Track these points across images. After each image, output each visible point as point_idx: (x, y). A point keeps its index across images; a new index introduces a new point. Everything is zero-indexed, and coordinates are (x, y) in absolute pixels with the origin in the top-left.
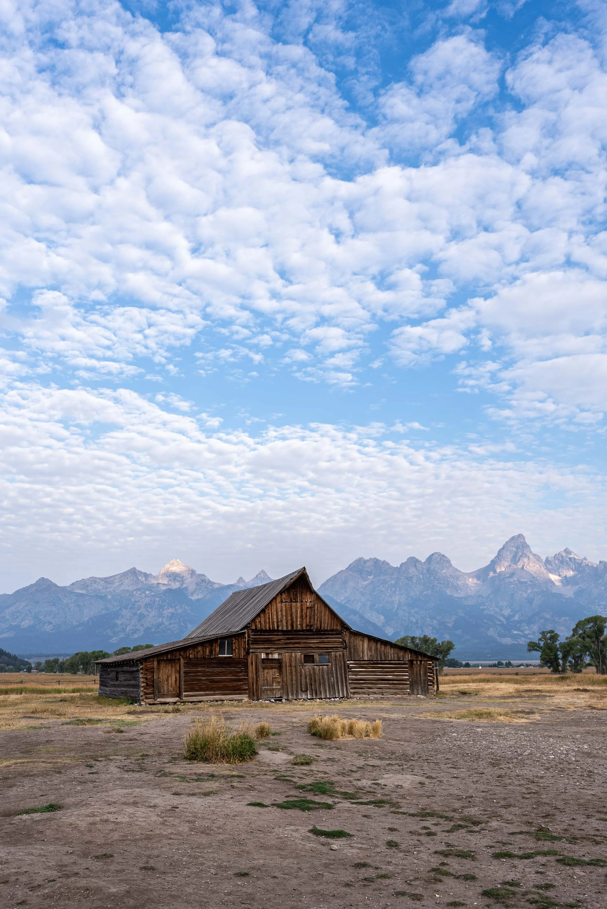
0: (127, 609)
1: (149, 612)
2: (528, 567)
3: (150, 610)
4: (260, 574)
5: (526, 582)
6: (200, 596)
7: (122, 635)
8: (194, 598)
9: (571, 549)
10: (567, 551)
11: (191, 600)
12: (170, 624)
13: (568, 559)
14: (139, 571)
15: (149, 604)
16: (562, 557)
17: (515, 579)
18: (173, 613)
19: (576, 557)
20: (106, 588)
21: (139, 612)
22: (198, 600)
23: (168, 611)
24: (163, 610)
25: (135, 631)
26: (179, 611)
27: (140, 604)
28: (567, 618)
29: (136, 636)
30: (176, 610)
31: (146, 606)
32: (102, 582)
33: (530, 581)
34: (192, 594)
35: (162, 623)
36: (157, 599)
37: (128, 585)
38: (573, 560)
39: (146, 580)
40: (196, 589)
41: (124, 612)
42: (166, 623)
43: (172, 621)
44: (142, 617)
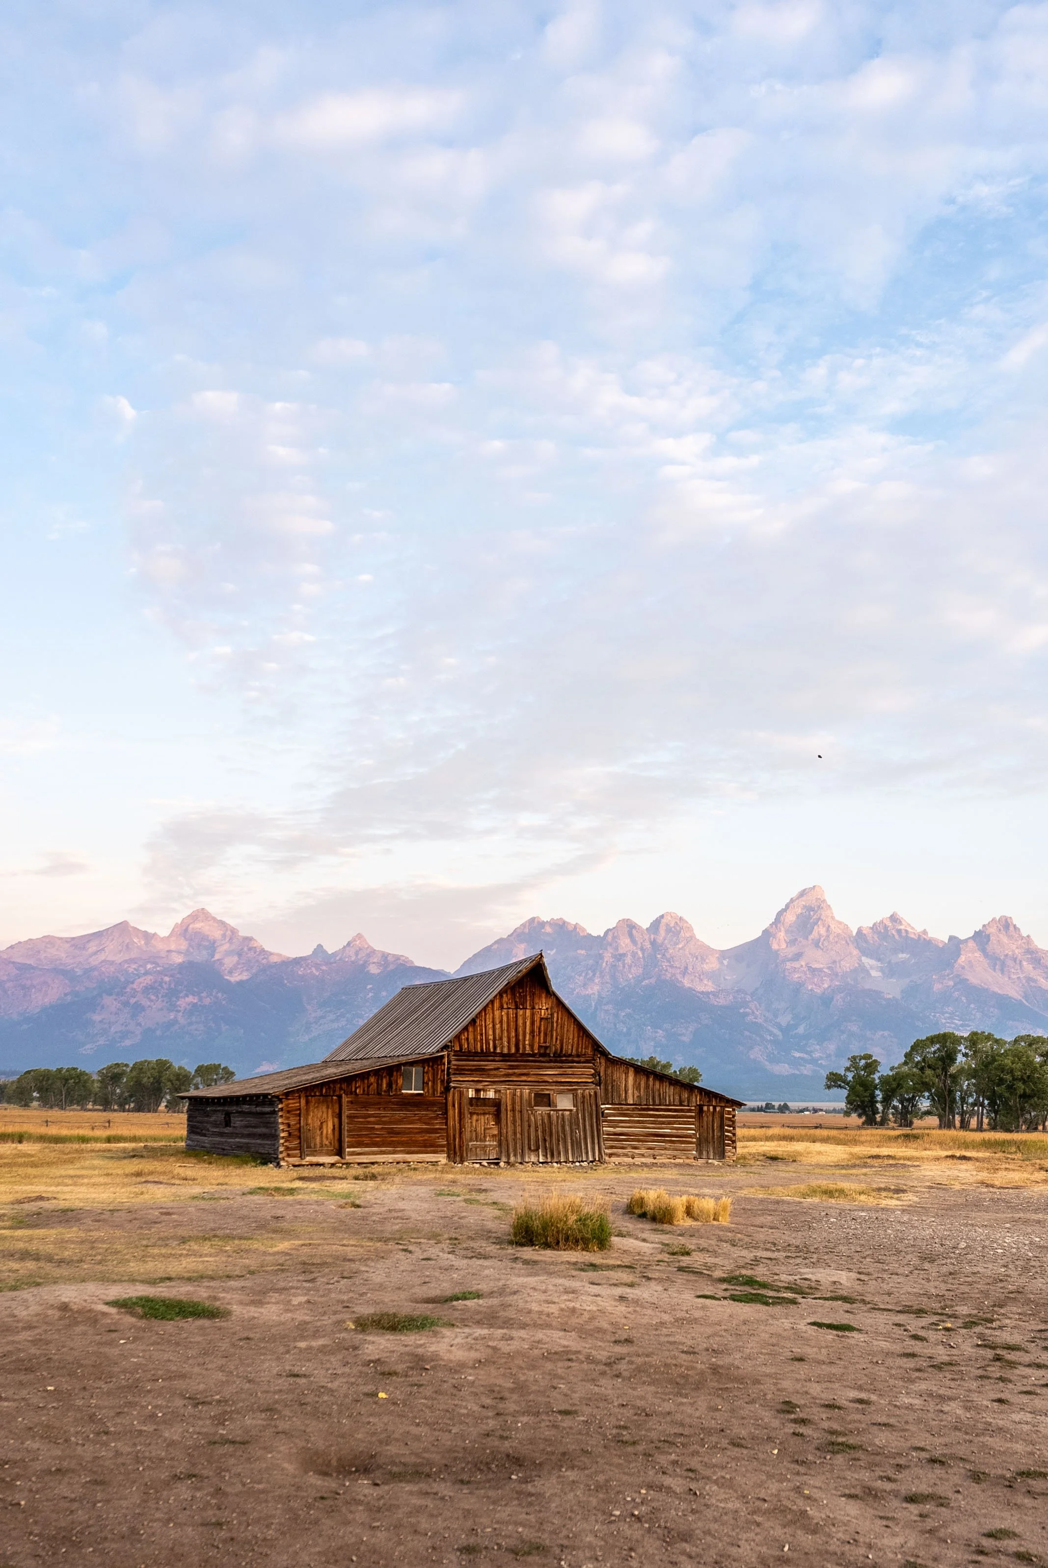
0: (111, 994)
1: (151, 1001)
2: (826, 944)
3: (153, 997)
4: (354, 940)
5: (821, 970)
6: (245, 976)
7: (102, 1041)
8: (235, 978)
9: (901, 914)
10: (894, 918)
11: (229, 982)
12: (191, 1024)
13: (895, 932)
14: (135, 929)
15: (152, 988)
16: (886, 927)
17: (803, 963)
18: (195, 1005)
19: (909, 930)
20: (74, 957)
21: (133, 1001)
22: (240, 983)
23: (187, 1001)
24: (178, 998)
25: (125, 1035)
26: (207, 1001)
27: (135, 986)
28: (886, 1033)
29: (127, 1043)
30: (201, 999)
31: (147, 990)
32: (68, 945)
33: (829, 968)
34: (231, 972)
35: (175, 1021)
36: (167, 979)
37: (112, 954)
38: (904, 934)
39: (146, 944)
40: (238, 963)
41: (108, 1000)
42: (182, 1021)
43: (194, 1019)
44: (138, 1009)
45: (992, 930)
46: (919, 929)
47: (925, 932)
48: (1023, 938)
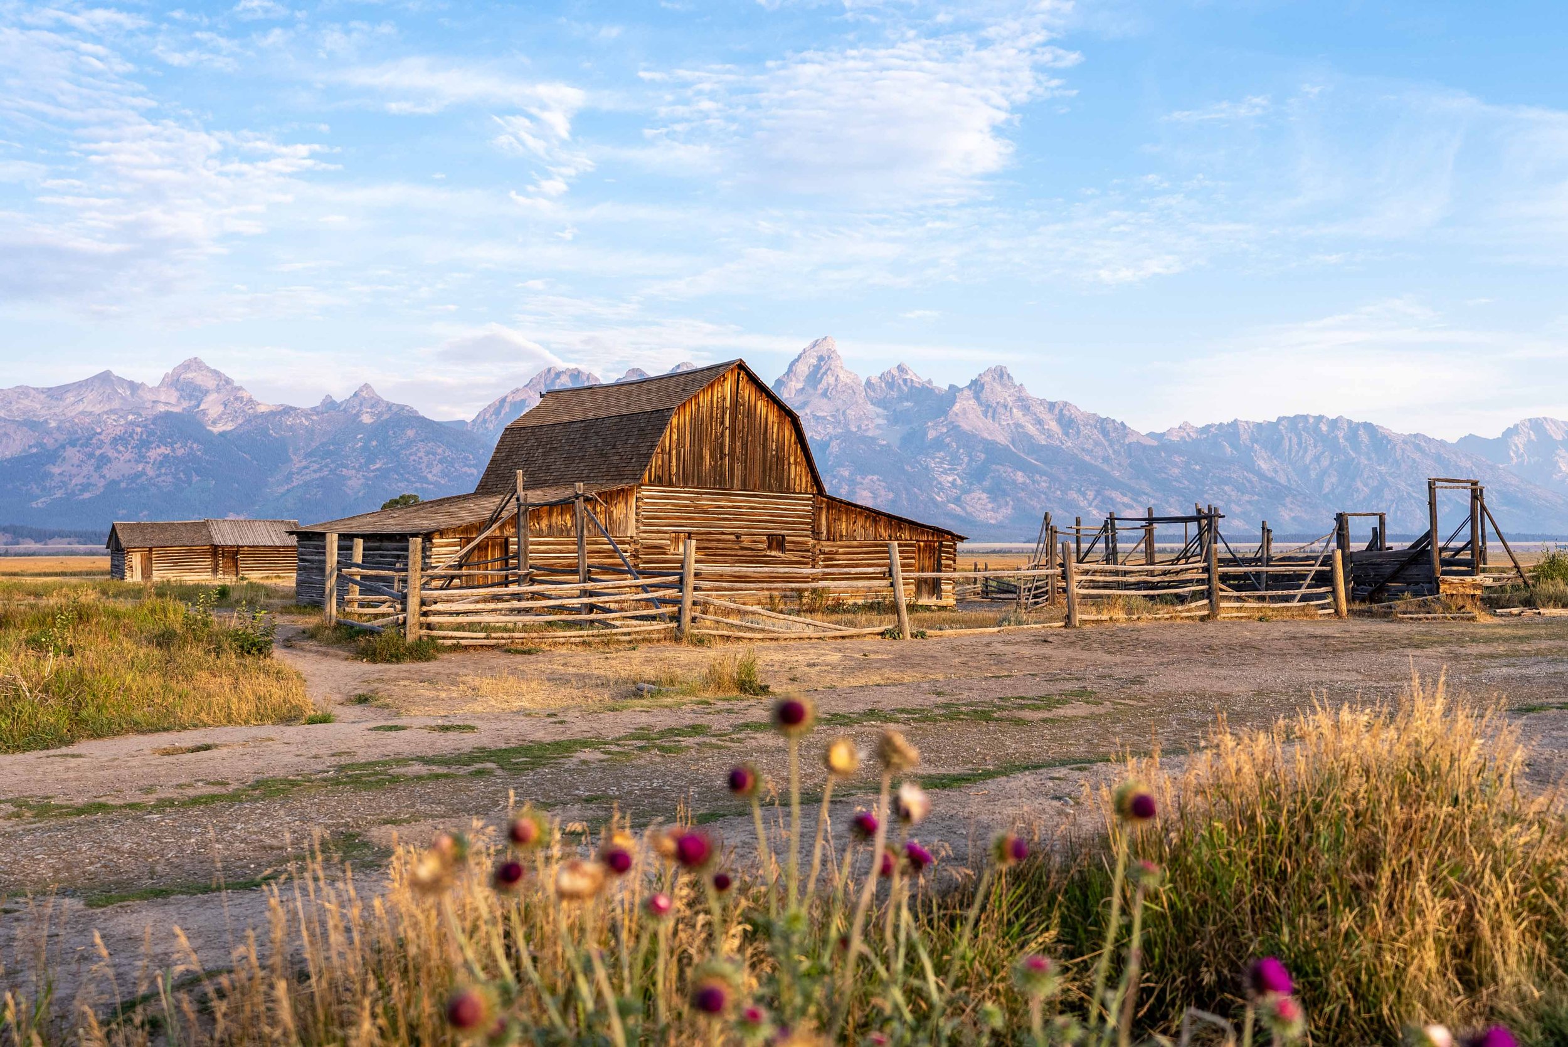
0: (74, 446)
1: (120, 452)
2: (834, 393)
3: (121, 448)
4: (361, 390)
5: (824, 418)
6: (229, 427)
7: (59, 494)
8: (217, 429)
9: (907, 365)
10: (900, 368)
11: (211, 432)
12: (158, 476)
13: (901, 382)
14: (119, 378)
15: (121, 438)
16: (893, 377)
17: (808, 411)
18: (166, 456)
19: (914, 378)
20: (50, 408)
21: (98, 452)
22: (222, 434)
23: (154, 454)
24: (148, 449)
25: (85, 488)
26: (180, 452)
27: (102, 437)
28: (875, 478)
29: (87, 495)
30: (173, 450)
31: (115, 441)
32: (42, 396)
33: (832, 416)
34: (214, 423)
35: (143, 473)
36: (139, 430)
37: (92, 404)
38: (909, 384)
39: (132, 394)
40: (223, 413)
41: (70, 452)
42: (151, 473)
43: (163, 471)
44: (104, 460)
45: (987, 379)
46: (925, 379)
47: (930, 382)
48: (1015, 386)
